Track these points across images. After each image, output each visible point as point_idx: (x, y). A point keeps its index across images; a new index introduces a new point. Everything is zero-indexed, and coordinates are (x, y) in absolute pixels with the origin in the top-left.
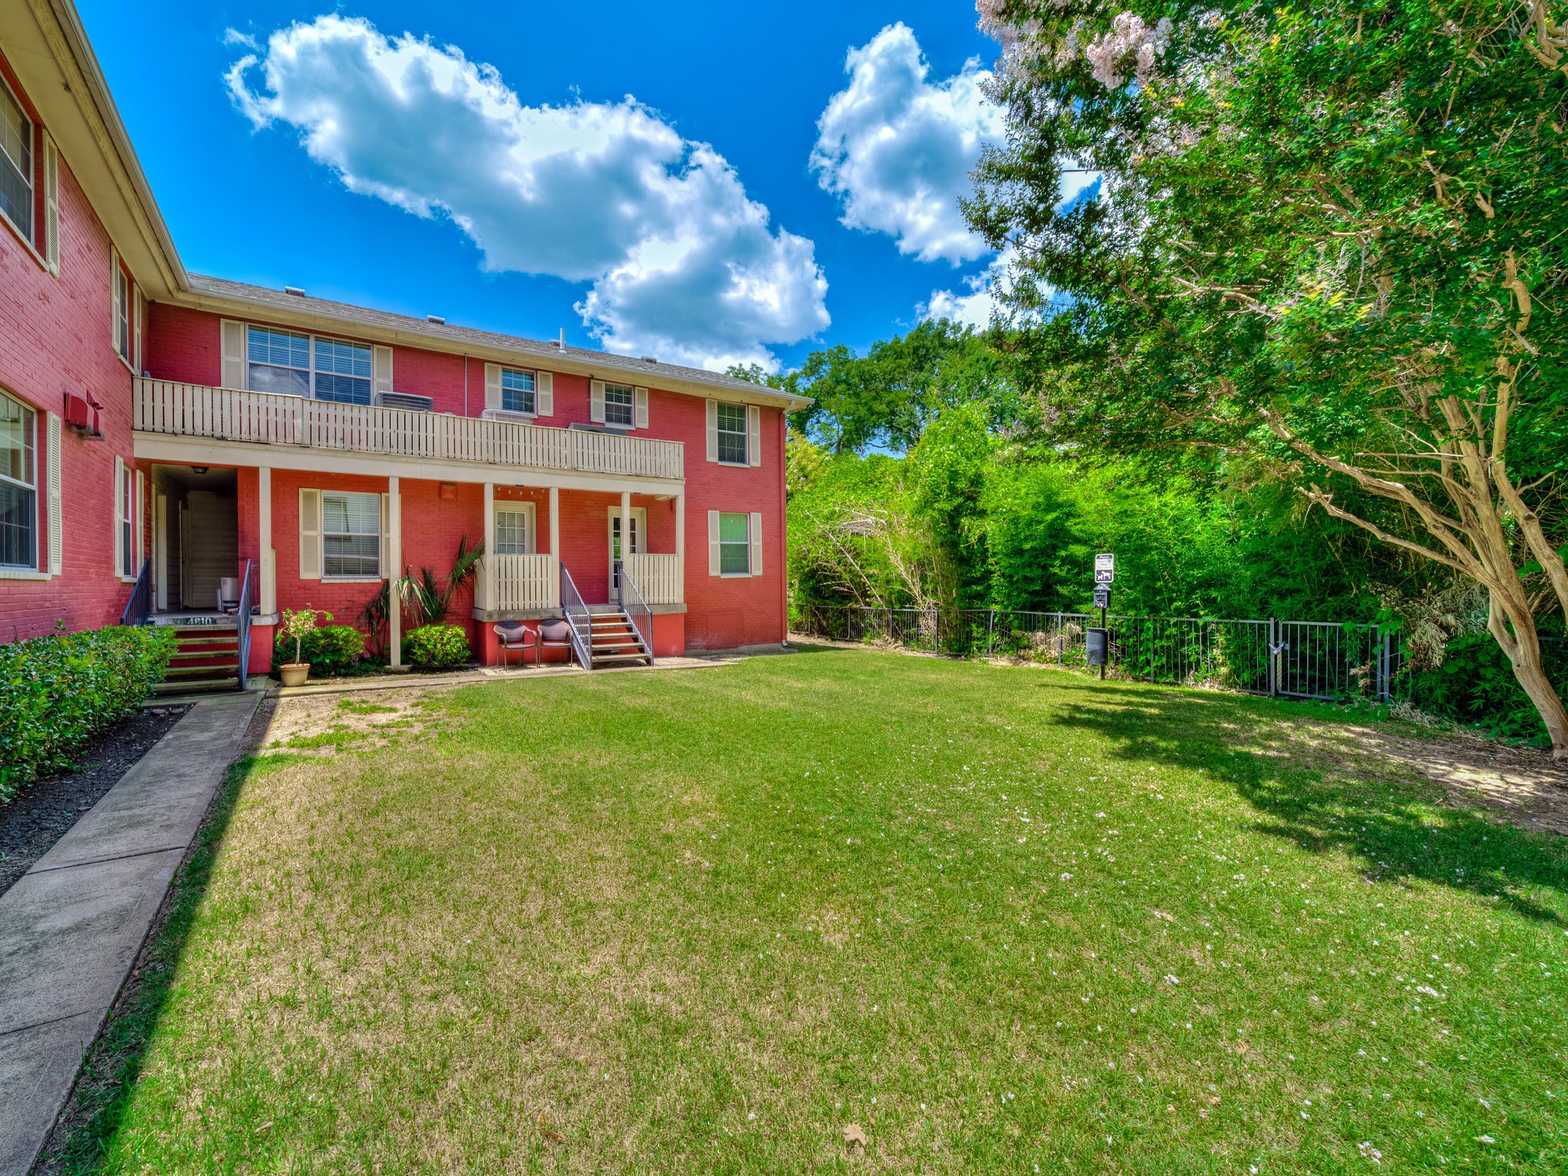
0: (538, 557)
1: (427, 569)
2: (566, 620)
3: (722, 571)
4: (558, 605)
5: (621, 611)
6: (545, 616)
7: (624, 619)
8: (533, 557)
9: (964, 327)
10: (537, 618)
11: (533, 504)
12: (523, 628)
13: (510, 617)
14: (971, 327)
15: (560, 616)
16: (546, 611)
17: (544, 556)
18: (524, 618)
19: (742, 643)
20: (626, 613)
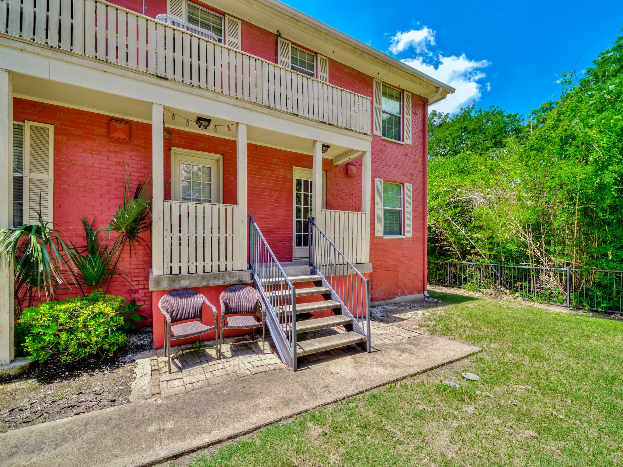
0: (223, 207)
1: (90, 221)
2: (254, 285)
3: (385, 233)
4: (245, 266)
5: (313, 272)
6: (230, 280)
7: (318, 283)
8: (215, 208)
9: (444, 115)
10: (220, 283)
11: (219, 157)
12: (200, 299)
13: (185, 283)
14: (447, 116)
15: (248, 280)
16: (231, 274)
17: (229, 207)
18: (204, 284)
19: (397, 295)
20: (319, 276)
